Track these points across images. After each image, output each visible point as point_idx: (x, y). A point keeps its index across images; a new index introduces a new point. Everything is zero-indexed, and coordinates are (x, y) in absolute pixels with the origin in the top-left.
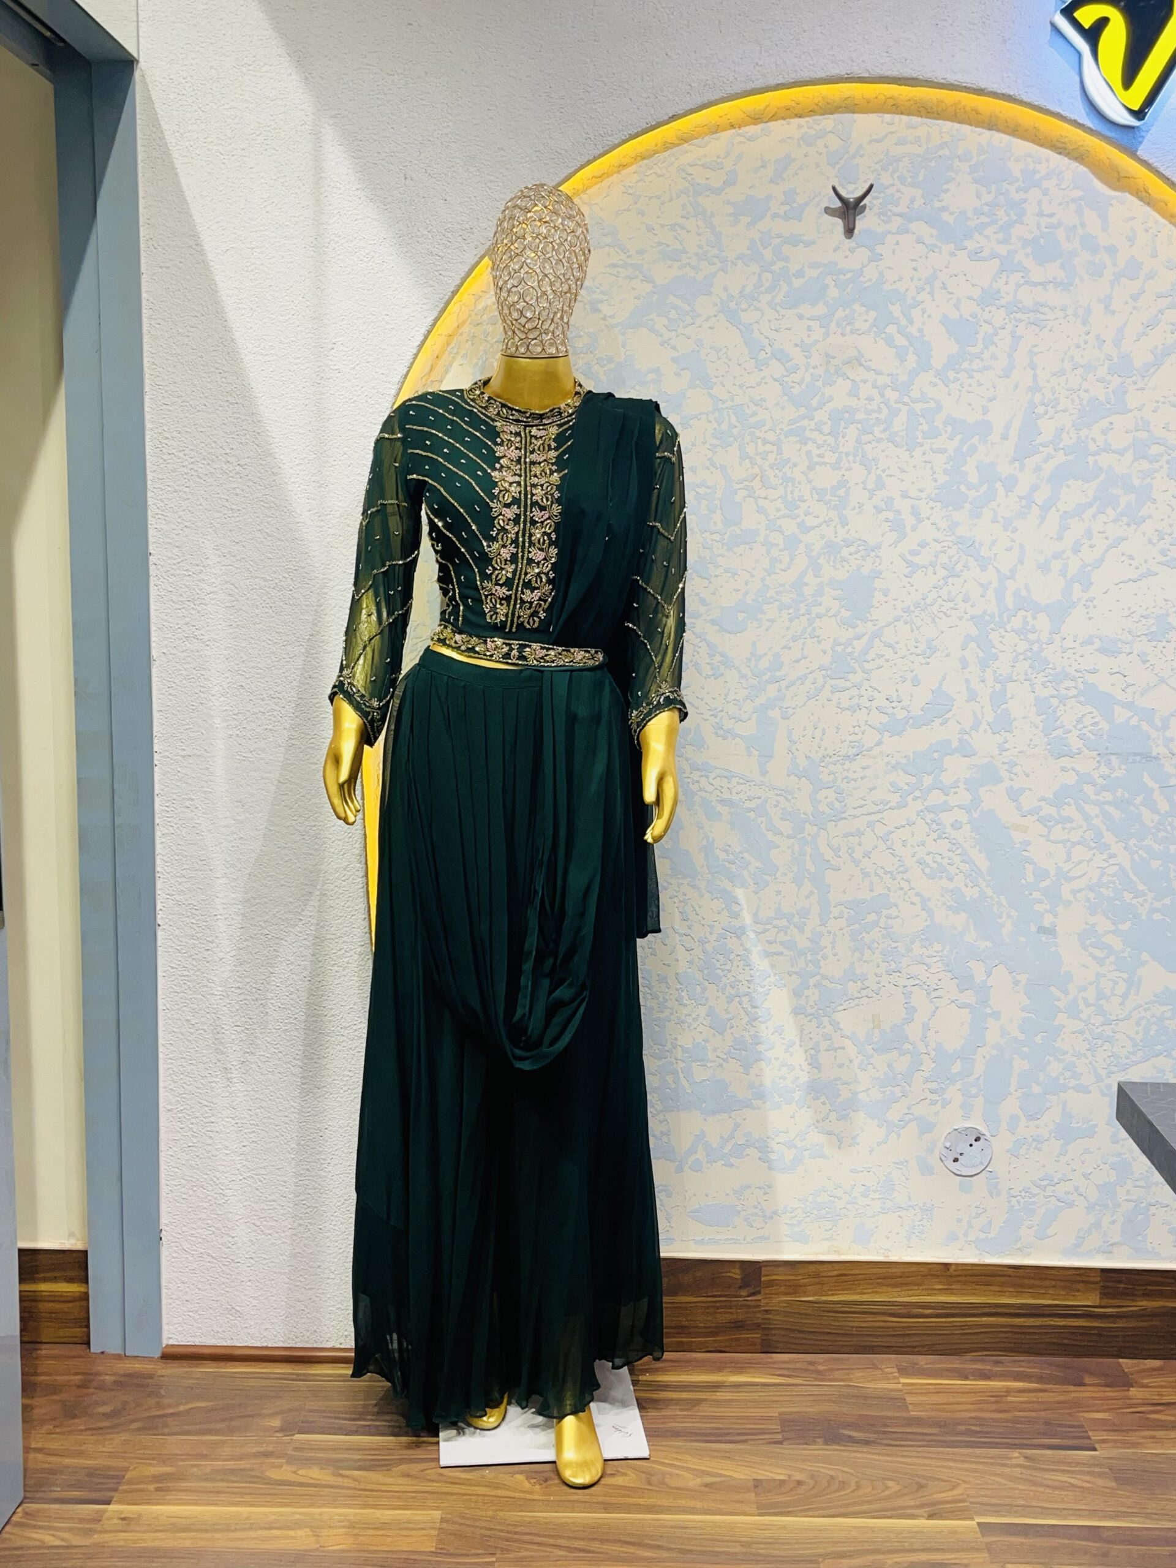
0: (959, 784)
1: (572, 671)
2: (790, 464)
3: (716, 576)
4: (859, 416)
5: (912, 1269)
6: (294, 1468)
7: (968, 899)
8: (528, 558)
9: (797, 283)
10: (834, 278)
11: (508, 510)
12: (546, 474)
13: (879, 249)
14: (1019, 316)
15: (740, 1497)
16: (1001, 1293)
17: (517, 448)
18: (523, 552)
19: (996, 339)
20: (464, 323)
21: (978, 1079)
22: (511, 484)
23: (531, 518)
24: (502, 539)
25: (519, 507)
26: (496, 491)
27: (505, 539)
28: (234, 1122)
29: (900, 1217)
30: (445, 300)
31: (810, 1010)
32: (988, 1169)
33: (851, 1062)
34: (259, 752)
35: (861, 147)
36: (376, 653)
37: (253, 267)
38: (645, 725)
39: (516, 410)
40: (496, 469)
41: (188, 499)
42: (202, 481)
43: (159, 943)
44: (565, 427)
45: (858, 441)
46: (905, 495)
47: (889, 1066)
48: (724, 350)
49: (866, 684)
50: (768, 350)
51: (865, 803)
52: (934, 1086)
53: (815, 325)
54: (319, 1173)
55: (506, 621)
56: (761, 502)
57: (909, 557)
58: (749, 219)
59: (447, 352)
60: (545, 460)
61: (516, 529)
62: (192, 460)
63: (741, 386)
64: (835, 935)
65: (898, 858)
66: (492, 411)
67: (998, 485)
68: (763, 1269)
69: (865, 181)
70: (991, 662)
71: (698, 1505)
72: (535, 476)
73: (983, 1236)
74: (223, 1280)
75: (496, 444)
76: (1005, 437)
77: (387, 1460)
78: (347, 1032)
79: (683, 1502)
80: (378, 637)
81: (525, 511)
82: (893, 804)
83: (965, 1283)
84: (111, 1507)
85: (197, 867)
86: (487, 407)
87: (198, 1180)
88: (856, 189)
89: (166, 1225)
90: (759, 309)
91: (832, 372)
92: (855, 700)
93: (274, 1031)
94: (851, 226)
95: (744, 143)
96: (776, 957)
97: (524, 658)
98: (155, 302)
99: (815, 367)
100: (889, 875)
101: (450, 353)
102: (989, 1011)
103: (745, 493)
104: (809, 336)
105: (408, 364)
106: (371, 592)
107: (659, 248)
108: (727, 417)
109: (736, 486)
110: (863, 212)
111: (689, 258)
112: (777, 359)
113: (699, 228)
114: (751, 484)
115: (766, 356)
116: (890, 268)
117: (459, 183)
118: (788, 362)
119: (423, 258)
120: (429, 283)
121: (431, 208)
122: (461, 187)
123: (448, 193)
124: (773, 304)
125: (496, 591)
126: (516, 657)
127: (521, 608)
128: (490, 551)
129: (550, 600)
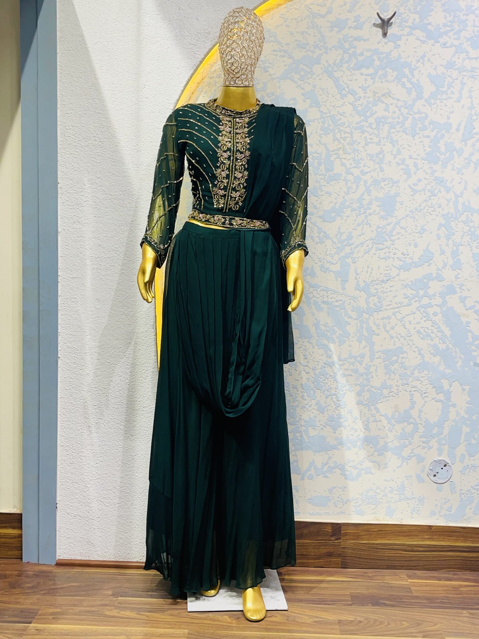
0: (437, 294)
2: (357, 143)
3: (322, 195)
4: (389, 120)
5: (414, 528)
6: (118, 611)
7: (441, 349)
8: (234, 176)
9: (360, 58)
10: (378, 56)
11: (225, 154)
12: (243, 138)
13: (399, 42)
14: (465, 73)
15: (332, 627)
16: (457, 540)
17: (229, 127)
18: (232, 173)
19: (453, 84)
20: (205, 77)
21: (445, 436)
22: (227, 142)
23: (236, 157)
24: (222, 167)
25: (230, 152)
26: (220, 145)
27: (224, 167)
28: (92, 451)
29: (408, 503)
30: (197, 65)
31: (365, 402)
32: (450, 480)
33: (384, 427)
34: (107, 276)
36: (163, 224)
37: (108, 50)
38: (288, 257)
39: (229, 111)
40: (220, 136)
41: (76, 157)
42: (83, 149)
43: (59, 366)
44: (252, 118)
45: (389, 132)
46: (411, 157)
47: (403, 429)
48: (326, 90)
49: (392, 247)
50: (347, 89)
51: (392, 303)
52: (424, 439)
53: (369, 78)
54: (132, 477)
55: (224, 207)
56: (343, 160)
57: (413, 186)
58: (338, 29)
59: (197, 91)
60: (243, 132)
61: (229, 162)
62: (79, 139)
63: (334, 107)
64: (377, 367)
65: (407, 330)
66: (218, 111)
67: (455, 153)
68: (342, 527)
69: (392, 11)
70: (451, 236)
71: (312, 630)
72: (238, 139)
73: (448, 513)
74: (85, 528)
75: (220, 125)
76: (458, 130)
77: (162, 609)
78: (146, 409)
79: (304, 629)
80: (163, 217)
81: (233, 154)
82: (405, 304)
83: (440, 535)
84: (31, 625)
85: (78, 330)
86: (215, 109)
87: (75, 479)
88: (388, 15)
89: (59, 501)
90: (341, 71)
91: (377, 100)
92: (387, 254)
93: (112, 408)
94: (386, 32)
96: (349, 376)
97: (232, 225)
98: (63, 66)
99: (369, 98)
100: (403, 338)
102: (450, 403)
103: (336, 156)
104: (366, 83)
105: (179, 95)
106: (160, 196)
107: (296, 43)
108: (327, 121)
109: (331, 153)
110: (391, 25)
111: (310, 47)
112: (351, 94)
113: (314, 33)
114: (338, 152)
115: (346, 92)
116: (404, 52)
117: (204, 11)
118: (356, 95)
119: (187, 46)
120: (189, 57)
121: (191, 23)
122: (205, 13)
123: (198, 16)
124: (349, 68)
125: (219, 192)
126: (228, 224)
127: (230, 200)
128: (216, 173)
129: (244, 197)
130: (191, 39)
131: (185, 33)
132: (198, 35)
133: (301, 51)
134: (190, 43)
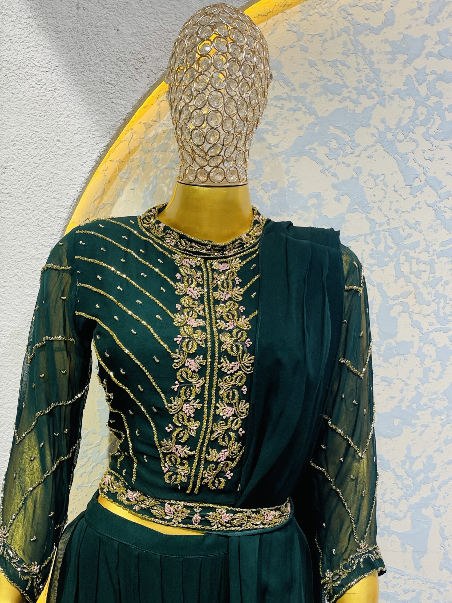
1: (262, 534)
2: (442, 283)
8: (215, 414)
11: (192, 361)
12: (233, 316)
17: (198, 285)
18: (209, 408)
20: (135, 150)
22: (195, 329)
23: (220, 369)
24: (185, 393)
25: (205, 358)
26: (178, 339)
27: (188, 394)
30: (118, 127)
36: (38, 506)
39: (196, 242)
40: (176, 311)
44: (249, 259)
48: (382, 177)
50: (423, 177)
55: (188, 484)
56: (416, 317)
58: (405, 57)
59: (118, 178)
60: (230, 299)
61: (201, 382)
63: (396, 211)
66: (169, 243)
72: (221, 318)
75: (175, 280)
80: (40, 486)
81: (212, 363)
86: (163, 237)
90: (412, 140)
97: (209, 523)
101: (121, 178)
103: (400, 308)
106: (33, 436)
107: (322, 83)
108: (383, 240)
109: (391, 302)
111: (348, 92)
112: (430, 186)
113: (358, 64)
114: (405, 300)
115: (422, 183)
117: (132, 14)
118: (441, 189)
119: (95, 86)
120: (101, 110)
121: (104, 38)
122: (133, 18)
123: (120, 23)
124: (427, 135)
125: (177, 450)
126: (199, 521)
127: (205, 469)
128: (171, 407)
129: (238, 458)
130: (105, 72)
131: (91, 60)
132: (119, 63)
133: (331, 100)
134: (103, 80)
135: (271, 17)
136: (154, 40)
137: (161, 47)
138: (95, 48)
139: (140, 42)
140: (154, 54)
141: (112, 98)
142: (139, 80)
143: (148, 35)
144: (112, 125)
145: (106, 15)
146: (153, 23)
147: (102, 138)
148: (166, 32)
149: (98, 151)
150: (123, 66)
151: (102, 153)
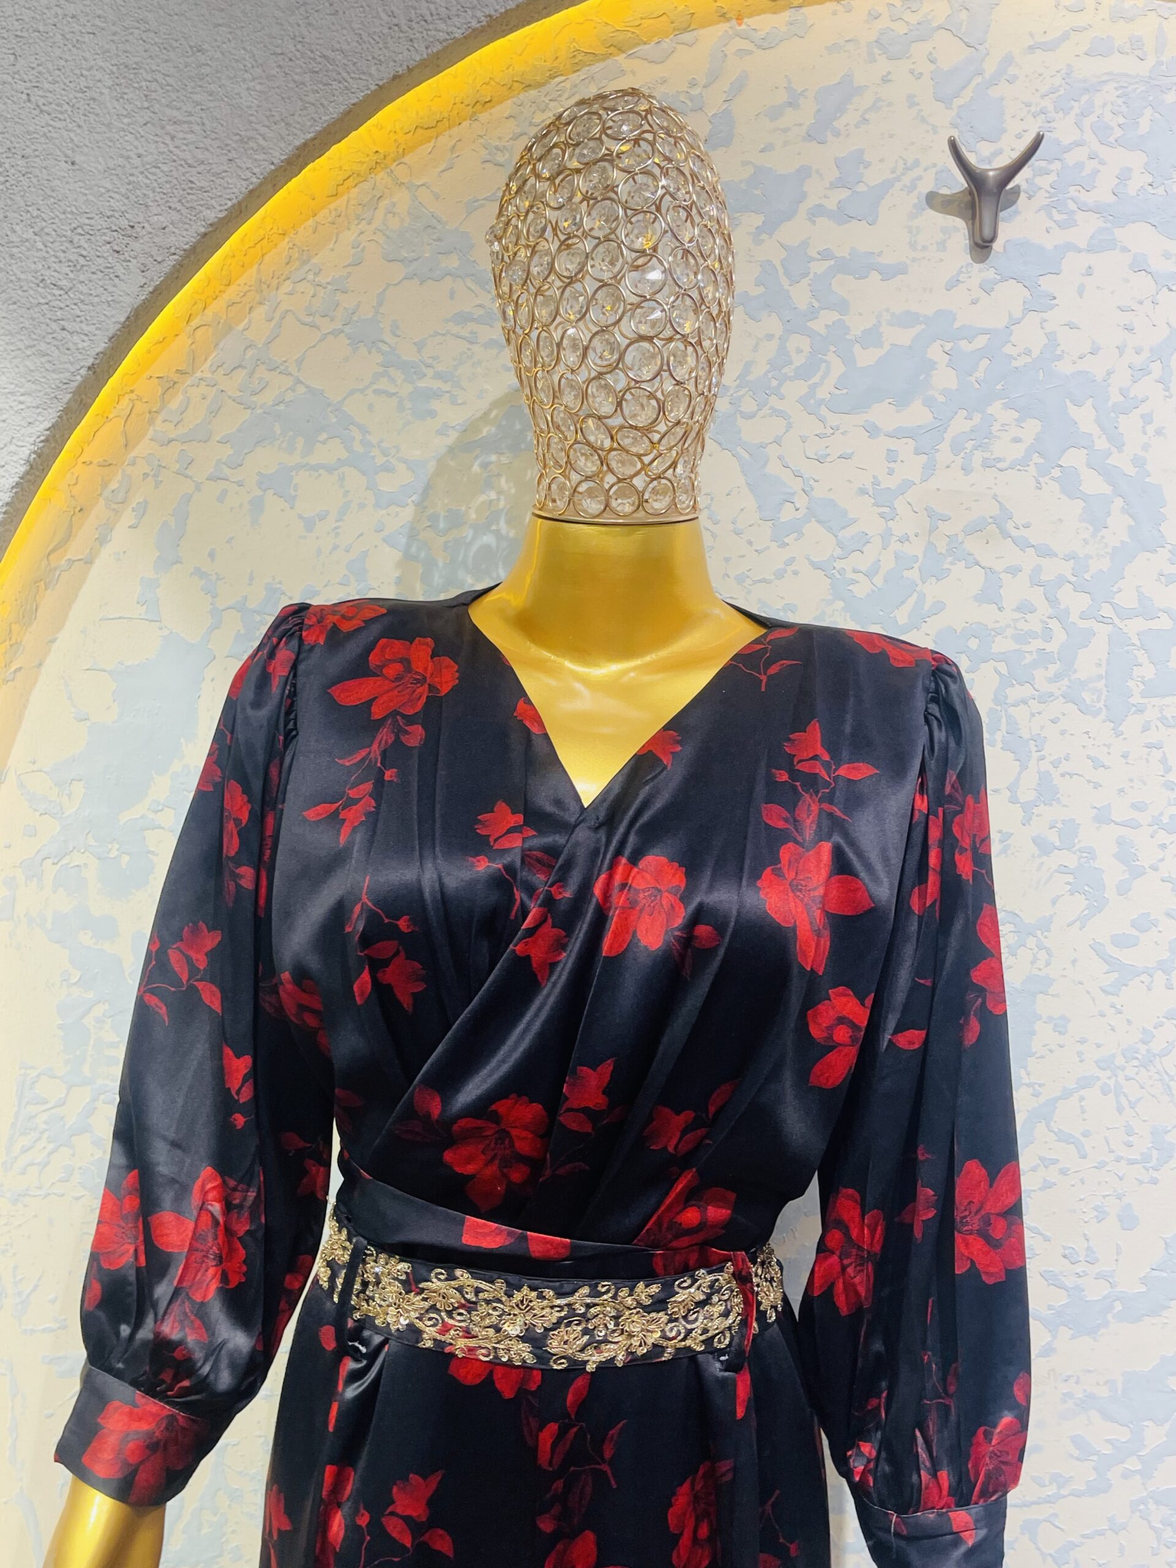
4: (1003, 645)
9: (866, 358)
10: (948, 346)
13: (1047, 284)
30: (75, 384)
35: (1008, 60)
45: (1000, 700)
46: (1102, 817)
50: (801, 501)
53: (905, 448)
57: (1112, 950)
58: (758, 220)
59: (102, 500)
63: (741, 580)
69: (1019, 137)
82: (1077, 1486)
88: (999, 152)
90: (776, 413)
91: (944, 551)
94: (987, 233)
95: (751, 52)
99: (904, 539)
101: (110, 501)
104: (891, 473)
110: (1014, 202)
112: (819, 522)
115: (799, 515)
116: (1072, 326)
117: (103, 124)
118: (843, 528)
119: (24, 291)
120: (38, 347)
121: (42, 182)
122: (107, 135)
123: (78, 147)
124: (812, 401)
130: (45, 259)
131: (15, 232)
132: (76, 238)
134: (41, 278)
135: (445, 131)
136: (155, 185)
137: (170, 200)
138: (22, 204)
139: (123, 191)
140: (156, 217)
141: (63, 320)
142: (122, 277)
143: (142, 173)
144: (61, 382)
145: (45, 130)
146: (153, 146)
147: (38, 410)
148: (181, 165)
149: (33, 439)
150: (86, 246)
151: (41, 445)
